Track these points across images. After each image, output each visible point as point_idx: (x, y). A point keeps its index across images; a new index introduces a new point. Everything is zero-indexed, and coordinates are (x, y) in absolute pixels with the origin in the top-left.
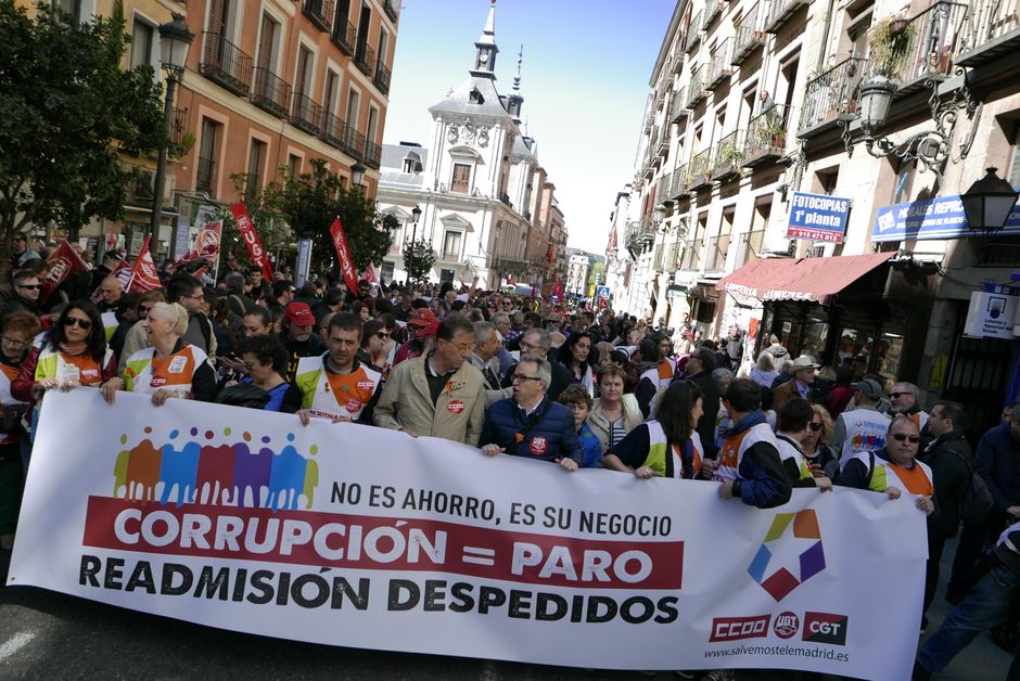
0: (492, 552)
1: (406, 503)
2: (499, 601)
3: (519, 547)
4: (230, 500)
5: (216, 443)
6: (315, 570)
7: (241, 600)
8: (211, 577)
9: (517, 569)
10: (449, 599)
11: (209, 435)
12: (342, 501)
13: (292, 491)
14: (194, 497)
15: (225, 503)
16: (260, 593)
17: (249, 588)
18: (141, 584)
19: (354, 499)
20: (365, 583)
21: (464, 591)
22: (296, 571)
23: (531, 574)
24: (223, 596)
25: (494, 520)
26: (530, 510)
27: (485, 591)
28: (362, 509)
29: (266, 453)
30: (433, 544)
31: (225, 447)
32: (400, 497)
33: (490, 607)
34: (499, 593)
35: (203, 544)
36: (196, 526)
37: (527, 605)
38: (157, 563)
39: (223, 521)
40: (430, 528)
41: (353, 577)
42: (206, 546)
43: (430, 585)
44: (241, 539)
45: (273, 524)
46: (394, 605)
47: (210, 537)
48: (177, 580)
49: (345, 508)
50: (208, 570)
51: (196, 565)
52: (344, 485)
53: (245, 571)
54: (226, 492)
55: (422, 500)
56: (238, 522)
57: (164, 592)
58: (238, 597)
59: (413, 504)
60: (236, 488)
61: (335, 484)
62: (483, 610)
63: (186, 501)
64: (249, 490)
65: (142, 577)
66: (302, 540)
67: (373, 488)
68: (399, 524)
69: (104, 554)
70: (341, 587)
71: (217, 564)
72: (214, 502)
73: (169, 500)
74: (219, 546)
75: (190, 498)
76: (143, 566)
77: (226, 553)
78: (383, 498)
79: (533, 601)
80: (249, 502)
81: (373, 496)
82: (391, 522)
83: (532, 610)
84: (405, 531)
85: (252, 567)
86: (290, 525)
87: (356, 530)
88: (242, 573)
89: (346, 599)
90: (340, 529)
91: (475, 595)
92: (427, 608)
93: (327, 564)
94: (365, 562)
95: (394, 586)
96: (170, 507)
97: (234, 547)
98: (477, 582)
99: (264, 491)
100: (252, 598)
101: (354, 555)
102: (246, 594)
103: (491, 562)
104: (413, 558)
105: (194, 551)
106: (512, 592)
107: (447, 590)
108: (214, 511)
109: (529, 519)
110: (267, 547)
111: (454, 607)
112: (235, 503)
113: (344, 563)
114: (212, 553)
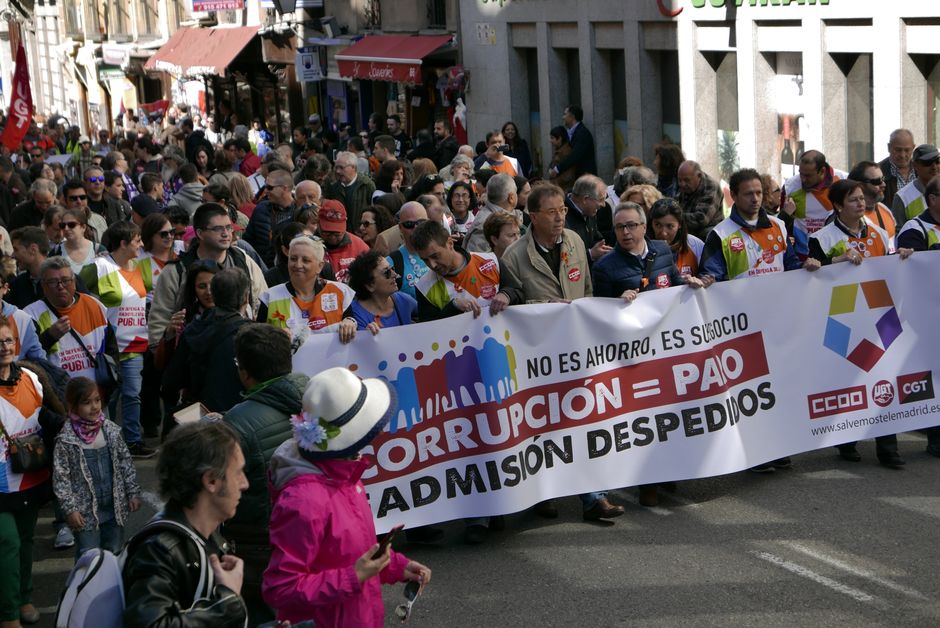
0: (656, 382)
1: (588, 363)
2: (674, 426)
3: (678, 370)
4: (450, 405)
5: (427, 361)
7: (500, 487)
8: (458, 476)
9: (681, 390)
10: (633, 436)
11: (419, 356)
12: (537, 375)
13: (506, 379)
14: (421, 416)
15: (446, 409)
16: (512, 477)
17: (503, 476)
18: (393, 506)
19: (546, 370)
20: (567, 440)
21: (642, 425)
23: (694, 391)
24: (481, 488)
25: (650, 351)
26: (678, 334)
27: (659, 418)
28: (556, 377)
29: (469, 351)
30: (611, 391)
31: (436, 362)
32: (583, 359)
33: (668, 433)
34: (671, 416)
35: (438, 452)
36: (429, 439)
37: (698, 421)
38: (403, 485)
39: (449, 425)
40: (607, 379)
41: (557, 437)
43: (617, 428)
44: (475, 435)
46: (593, 453)
47: (442, 443)
48: (425, 490)
49: (541, 381)
50: (451, 472)
51: (438, 471)
52: (536, 360)
53: (493, 462)
54: (445, 399)
55: (597, 355)
56: (464, 423)
57: (416, 505)
58: (495, 486)
59: (593, 362)
60: (452, 393)
61: (529, 361)
62: (663, 438)
63: (415, 422)
64: (463, 390)
65: (392, 501)
66: (520, 419)
67: (561, 356)
68: (587, 382)
70: (550, 448)
71: (460, 465)
72: (437, 413)
73: (399, 428)
74: (453, 447)
75: (418, 418)
76: (394, 491)
77: (464, 452)
78: (571, 364)
79: (702, 415)
81: (562, 363)
82: (579, 383)
83: (704, 425)
84: (591, 387)
85: (498, 457)
86: (512, 410)
87: (554, 397)
88: (490, 465)
89: (555, 458)
90: (539, 399)
91: (652, 425)
92: (619, 449)
93: (536, 433)
94: (566, 422)
95: (591, 437)
96: (402, 433)
97: (471, 444)
98: (651, 413)
99: (480, 388)
100: (508, 483)
101: (555, 419)
103: (657, 391)
104: (602, 410)
105: (433, 460)
106: (683, 412)
107: (629, 429)
108: (438, 421)
109: (679, 343)
110: (504, 435)
111: (638, 442)
112: (455, 406)
113: (550, 427)
114: (449, 456)
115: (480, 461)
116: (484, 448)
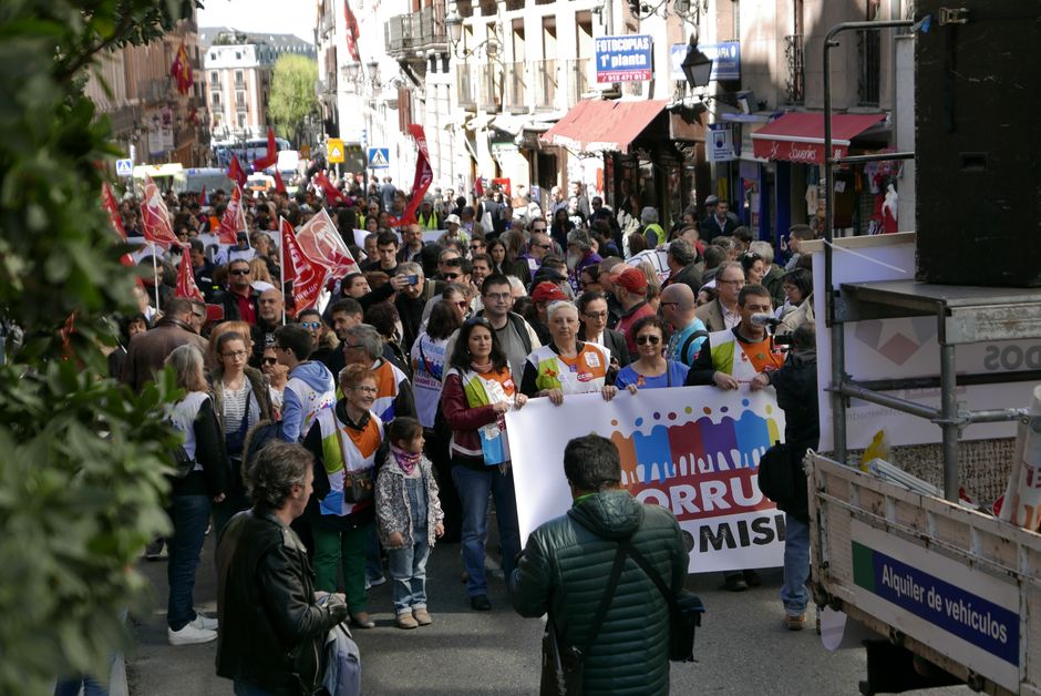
4: (707, 467)
5: (680, 422)
7: (748, 544)
8: (711, 534)
11: (672, 416)
13: (762, 449)
14: (674, 471)
15: (702, 471)
16: (763, 536)
17: (752, 535)
24: (732, 544)
29: (727, 420)
31: (689, 424)
35: (694, 509)
36: (683, 495)
39: (705, 486)
42: (697, 510)
44: (728, 497)
45: (755, 480)
47: (698, 501)
50: (705, 529)
51: (692, 527)
53: (745, 522)
54: (701, 462)
56: (720, 485)
58: (745, 542)
60: (709, 456)
63: (668, 476)
64: (720, 456)
71: (714, 523)
72: (693, 472)
73: (653, 479)
74: (708, 507)
75: (671, 474)
77: (717, 512)
85: (749, 518)
88: (742, 525)
96: (655, 485)
97: (724, 505)
99: (735, 454)
100: (757, 541)
102: (751, 540)
105: (688, 516)
108: (695, 480)
110: (756, 498)
112: (711, 469)
114: (704, 514)
115: (732, 521)
116: (736, 509)
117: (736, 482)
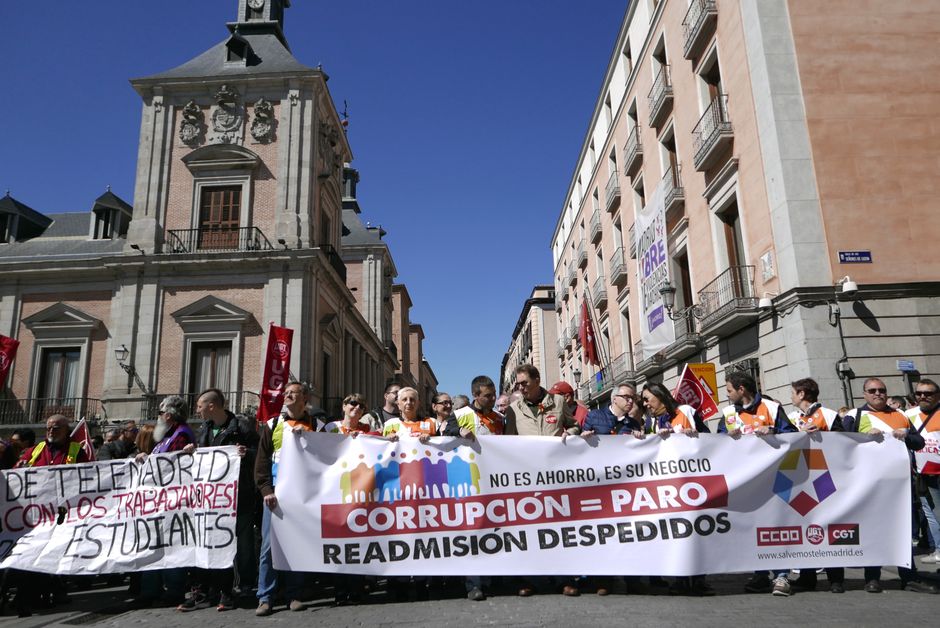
0: (598, 501)
1: (538, 481)
2: (611, 534)
3: (615, 494)
4: (424, 495)
5: (409, 460)
6: (491, 531)
7: (449, 555)
8: (423, 545)
9: (617, 509)
10: (579, 538)
11: (404, 455)
12: (498, 486)
13: (466, 485)
14: (401, 496)
15: (421, 497)
16: (460, 550)
17: (453, 548)
18: (374, 557)
19: (505, 483)
20: (522, 534)
21: (587, 531)
22: (480, 534)
23: (627, 510)
24: (437, 555)
25: (596, 480)
26: (617, 469)
27: (600, 528)
28: (512, 488)
29: (442, 462)
30: (561, 504)
31: (414, 462)
32: (534, 478)
33: (607, 539)
34: (610, 527)
35: (412, 526)
36: (405, 514)
37: (630, 532)
38: (383, 542)
39: (422, 509)
40: (556, 495)
41: (515, 531)
42: (414, 526)
43: (565, 531)
44: (438, 518)
45: (458, 507)
46: (543, 545)
47: (416, 520)
48: (399, 551)
49: (501, 490)
50: (419, 542)
51: (409, 539)
52: (497, 475)
53: (448, 538)
54: (420, 489)
55: (548, 478)
56: (433, 509)
57: (392, 559)
58: (447, 554)
59: (543, 481)
60: (427, 487)
61: (491, 476)
62: (602, 542)
63: (396, 499)
64: (435, 487)
65: (375, 553)
66: (479, 514)
67: (516, 474)
68: (536, 494)
69: (341, 542)
70: (509, 538)
71: (425, 537)
72: (414, 498)
73: (384, 500)
74: (423, 525)
75: (398, 497)
76: (374, 545)
77: (429, 529)
78: (523, 480)
79: (633, 528)
80: (437, 495)
81: (516, 479)
82: (531, 494)
83: (634, 535)
84: (541, 498)
85: (452, 535)
86: (469, 506)
87: (511, 502)
88: (446, 540)
89: (513, 545)
90: (500, 503)
91: (595, 532)
92: (565, 545)
93: (497, 526)
94: (520, 521)
95: (541, 534)
96: (386, 504)
97: (435, 524)
98: (594, 523)
99: (445, 487)
100: (456, 553)
101: (512, 517)
102: (452, 552)
103: (599, 508)
104: (550, 514)
105: (406, 530)
106: (618, 524)
107: (576, 533)
109: (617, 475)
110: (458, 521)
111: (583, 543)
112: (428, 496)
113: (508, 523)
114: (419, 530)
115: (439, 536)
116: (443, 528)
117: (444, 508)
